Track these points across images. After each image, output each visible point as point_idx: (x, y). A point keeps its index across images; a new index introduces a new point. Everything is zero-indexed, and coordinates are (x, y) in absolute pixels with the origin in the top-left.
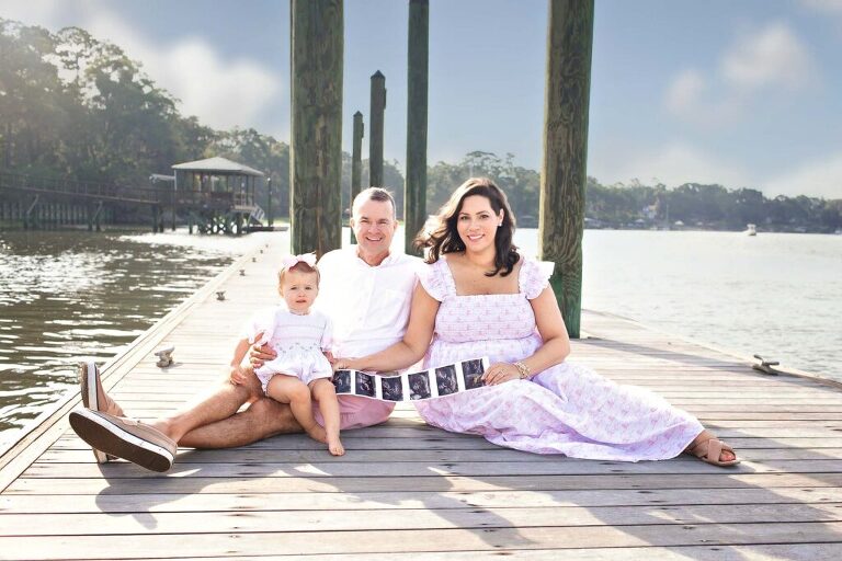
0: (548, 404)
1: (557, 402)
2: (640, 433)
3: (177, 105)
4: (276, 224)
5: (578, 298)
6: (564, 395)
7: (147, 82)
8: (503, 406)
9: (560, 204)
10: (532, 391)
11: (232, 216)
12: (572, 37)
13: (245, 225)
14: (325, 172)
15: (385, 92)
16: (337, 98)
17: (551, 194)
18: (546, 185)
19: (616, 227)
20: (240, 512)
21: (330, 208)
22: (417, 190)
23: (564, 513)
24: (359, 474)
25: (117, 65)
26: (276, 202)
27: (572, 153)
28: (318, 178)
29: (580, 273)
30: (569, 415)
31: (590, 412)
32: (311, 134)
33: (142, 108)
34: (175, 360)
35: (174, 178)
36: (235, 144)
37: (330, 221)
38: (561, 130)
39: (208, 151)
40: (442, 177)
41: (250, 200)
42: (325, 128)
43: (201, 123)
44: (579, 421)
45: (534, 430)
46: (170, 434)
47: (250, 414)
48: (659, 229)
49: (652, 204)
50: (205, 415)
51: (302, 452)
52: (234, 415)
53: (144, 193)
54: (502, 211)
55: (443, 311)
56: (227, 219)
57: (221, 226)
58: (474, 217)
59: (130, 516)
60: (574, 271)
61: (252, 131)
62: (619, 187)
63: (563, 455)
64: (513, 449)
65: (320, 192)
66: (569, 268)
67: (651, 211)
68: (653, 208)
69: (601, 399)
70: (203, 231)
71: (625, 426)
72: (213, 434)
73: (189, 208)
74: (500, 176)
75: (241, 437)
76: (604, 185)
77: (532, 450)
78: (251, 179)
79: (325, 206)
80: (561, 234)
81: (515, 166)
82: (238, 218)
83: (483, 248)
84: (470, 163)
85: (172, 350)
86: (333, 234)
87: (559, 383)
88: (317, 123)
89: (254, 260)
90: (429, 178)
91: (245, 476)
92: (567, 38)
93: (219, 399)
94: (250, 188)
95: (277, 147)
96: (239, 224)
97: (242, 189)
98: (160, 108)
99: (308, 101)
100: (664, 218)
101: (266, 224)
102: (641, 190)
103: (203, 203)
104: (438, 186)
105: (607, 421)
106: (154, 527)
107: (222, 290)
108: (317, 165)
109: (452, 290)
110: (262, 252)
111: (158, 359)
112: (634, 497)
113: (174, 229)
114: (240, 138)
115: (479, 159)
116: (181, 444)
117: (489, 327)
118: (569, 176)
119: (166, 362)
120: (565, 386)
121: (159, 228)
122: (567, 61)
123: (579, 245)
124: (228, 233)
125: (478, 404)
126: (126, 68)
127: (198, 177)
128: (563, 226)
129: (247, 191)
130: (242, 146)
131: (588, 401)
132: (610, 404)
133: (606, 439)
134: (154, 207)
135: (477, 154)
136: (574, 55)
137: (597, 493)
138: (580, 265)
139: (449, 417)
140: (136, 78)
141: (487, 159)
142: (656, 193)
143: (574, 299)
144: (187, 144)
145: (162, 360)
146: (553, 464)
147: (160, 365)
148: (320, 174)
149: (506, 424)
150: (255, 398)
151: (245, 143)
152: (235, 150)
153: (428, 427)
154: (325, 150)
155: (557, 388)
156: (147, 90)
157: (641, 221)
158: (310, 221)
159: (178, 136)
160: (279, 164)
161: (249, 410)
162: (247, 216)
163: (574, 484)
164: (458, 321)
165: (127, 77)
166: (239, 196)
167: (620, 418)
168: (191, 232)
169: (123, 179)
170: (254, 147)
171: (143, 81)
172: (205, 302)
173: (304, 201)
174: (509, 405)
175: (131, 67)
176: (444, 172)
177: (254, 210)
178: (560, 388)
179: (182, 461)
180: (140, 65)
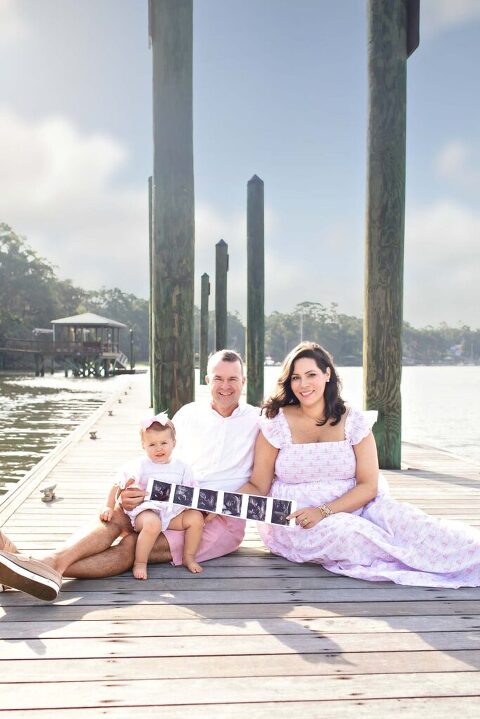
0: (377, 539)
1: (384, 536)
2: (459, 563)
3: (55, 271)
4: (137, 368)
5: (398, 434)
6: (390, 530)
7: (30, 253)
8: (337, 541)
9: (381, 355)
10: (362, 527)
11: (100, 362)
12: (387, 214)
13: (111, 368)
14: (180, 331)
15: (228, 256)
16: (189, 270)
17: (373, 345)
18: (368, 338)
19: (428, 363)
20: (115, 638)
21: (185, 362)
22: (256, 340)
23: (395, 638)
24: (216, 601)
25: (6, 239)
26: (137, 348)
27: (390, 311)
28: (174, 338)
29: (399, 413)
30: (395, 547)
31: (415, 546)
32: (168, 300)
33: (26, 274)
34: (57, 495)
35: (53, 331)
36: (102, 301)
37: (185, 373)
38: (380, 292)
39: (81, 308)
40: (276, 325)
41: (115, 348)
42: (180, 295)
43: (75, 285)
44: (405, 554)
45: (366, 561)
46: (56, 567)
47: (122, 548)
48: (466, 364)
49: (458, 343)
50: (85, 550)
51: (166, 581)
52: (109, 548)
53: (29, 344)
54: (328, 370)
55: (281, 456)
56: (97, 365)
57: (92, 370)
58: (303, 377)
59: (23, 642)
60: (395, 411)
61: (116, 290)
62: (429, 329)
63: (392, 582)
64: (347, 577)
65: (176, 348)
66: (390, 409)
67: (457, 349)
68: (459, 346)
69: (424, 533)
70: (76, 375)
71: (446, 557)
72: (92, 566)
73: (66, 356)
74: (326, 322)
75: (115, 568)
76: (416, 328)
77: (364, 578)
78: (116, 330)
79: (180, 361)
80: (383, 380)
81: (339, 313)
82: (105, 363)
83: (314, 401)
84: (300, 312)
85: (55, 487)
86: (187, 385)
87: (386, 520)
88: (173, 291)
89: (120, 402)
90: (266, 325)
91: (119, 604)
92: (383, 215)
93: (96, 535)
94: (116, 339)
95: (137, 303)
96: (106, 368)
97: (108, 339)
98: (41, 274)
99: (166, 274)
100: (470, 355)
101: (128, 368)
102: (449, 331)
103: (76, 351)
104: (273, 332)
105: (429, 552)
106: (44, 652)
107: (93, 431)
108: (174, 326)
109: (288, 439)
110: (126, 393)
111: (43, 495)
112: (456, 623)
113: (52, 373)
114: (107, 296)
115: (307, 309)
116: (65, 575)
117: (320, 471)
118: (388, 329)
119: (49, 498)
120: (391, 522)
121: (40, 373)
122: (383, 234)
123: (398, 389)
124: (97, 376)
125: (316, 539)
126: (13, 242)
127: (73, 330)
128: (383, 374)
129: (113, 340)
130: (109, 302)
131: (413, 535)
132: (432, 537)
133: (430, 568)
134: (37, 356)
135: (306, 304)
136: (389, 228)
137: (424, 619)
138: (399, 407)
139: (290, 549)
140: (22, 250)
141: (314, 308)
142: (461, 334)
143: (395, 435)
144: (63, 302)
145: (46, 496)
146: (383, 591)
147: (45, 501)
148: (176, 334)
149: (341, 556)
150: (125, 533)
151: (110, 300)
152: (102, 306)
153: (272, 556)
154: (180, 314)
155: (384, 524)
156: (30, 259)
157: (449, 358)
158: (167, 374)
159: (55, 296)
160: (139, 317)
161: (121, 544)
162: (113, 361)
163: (403, 610)
164: (294, 466)
165: (14, 249)
166: (106, 345)
167: (441, 550)
168: (66, 376)
169: (11, 333)
170: (119, 304)
171: (28, 252)
172: (80, 441)
173: (163, 357)
174: (343, 540)
175: (18, 241)
176: (278, 321)
177: (118, 356)
178: (386, 523)
179: (67, 590)
180: (25, 239)
